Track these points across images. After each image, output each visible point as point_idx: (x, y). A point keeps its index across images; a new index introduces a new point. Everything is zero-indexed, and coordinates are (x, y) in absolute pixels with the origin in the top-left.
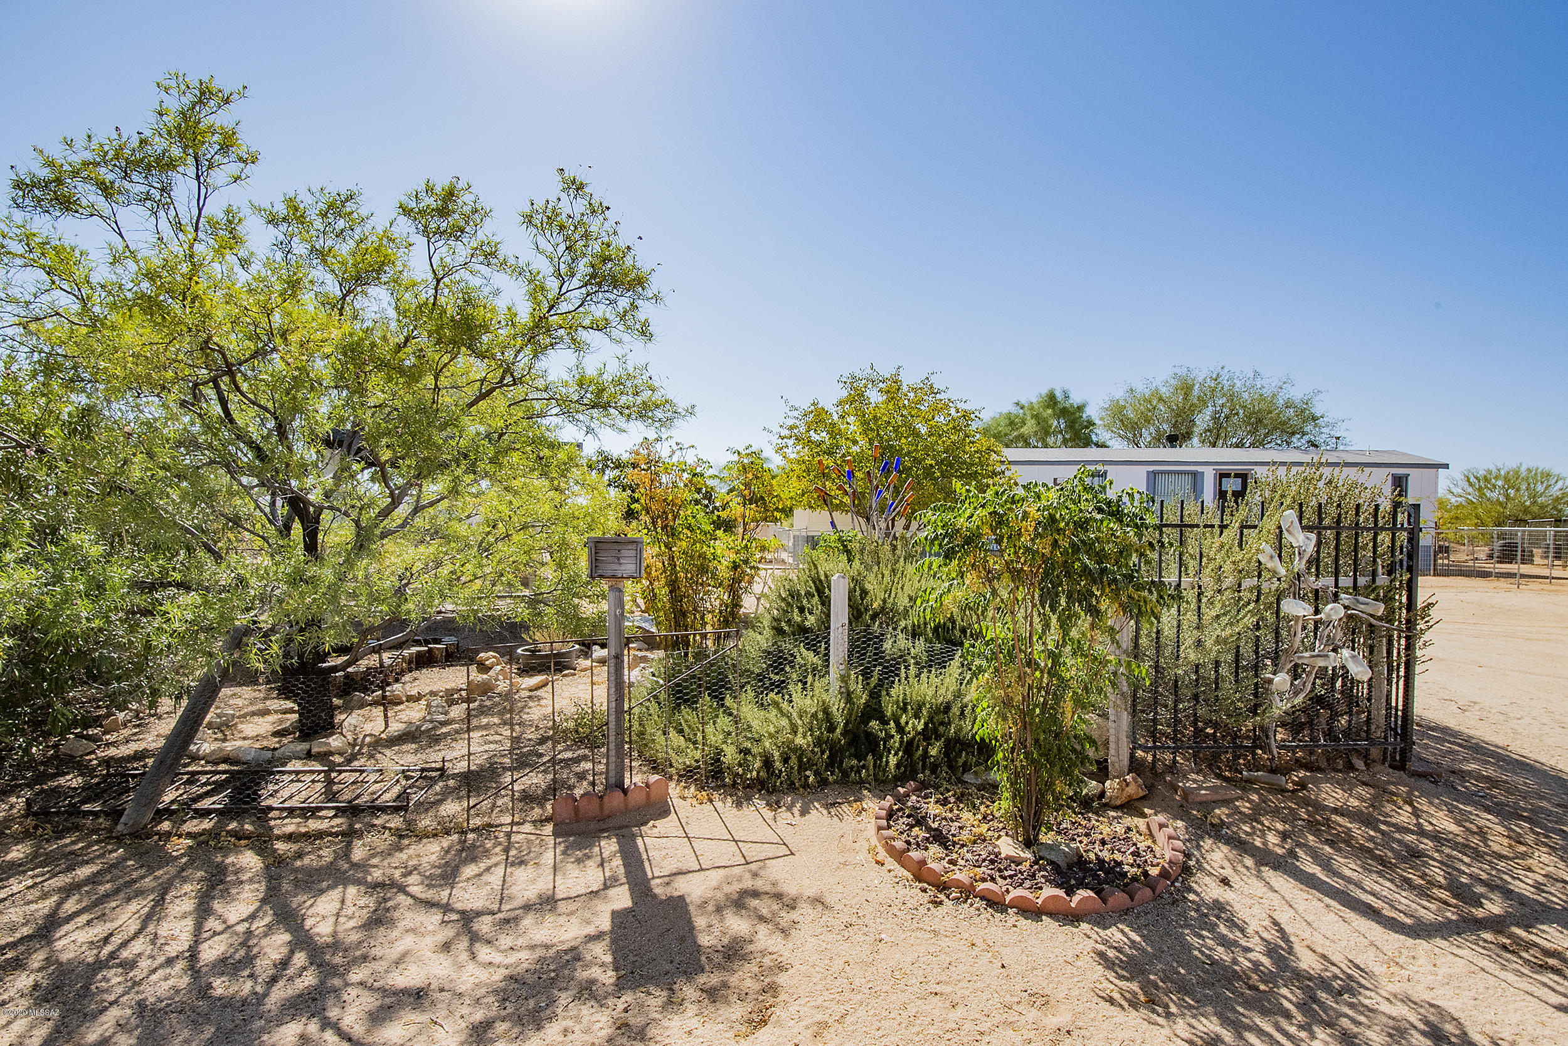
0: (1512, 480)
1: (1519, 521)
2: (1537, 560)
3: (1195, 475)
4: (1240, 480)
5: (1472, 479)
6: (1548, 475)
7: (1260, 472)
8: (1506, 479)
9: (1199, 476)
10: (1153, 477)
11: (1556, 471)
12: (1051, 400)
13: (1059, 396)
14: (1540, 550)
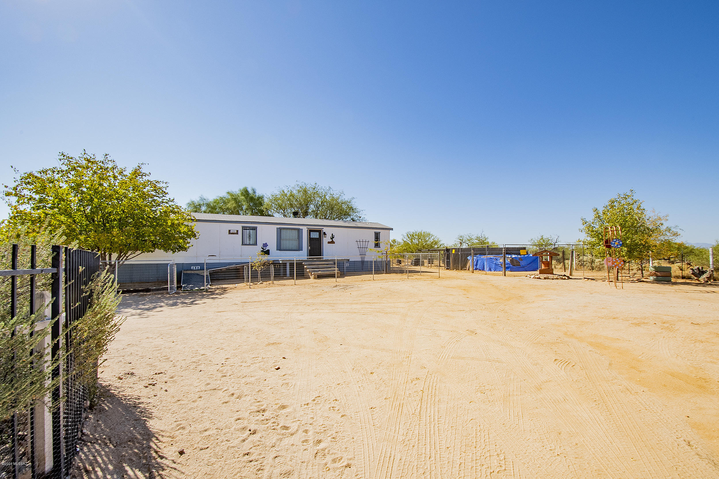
0: (420, 236)
1: (420, 251)
2: (426, 264)
3: (299, 230)
4: (318, 233)
5: (409, 236)
6: (429, 234)
7: (325, 230)
8: (418, 236)
9: (300, 231)
10: (279, 230)
11: (431, 233)
12: (245, 193)
13: (251, 191)
14: (426, 261)
